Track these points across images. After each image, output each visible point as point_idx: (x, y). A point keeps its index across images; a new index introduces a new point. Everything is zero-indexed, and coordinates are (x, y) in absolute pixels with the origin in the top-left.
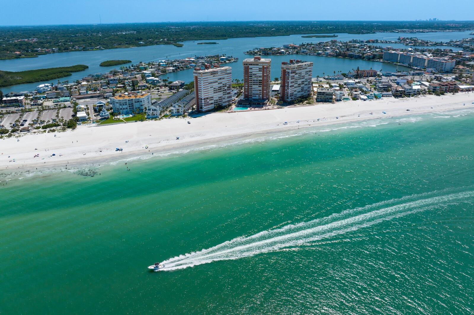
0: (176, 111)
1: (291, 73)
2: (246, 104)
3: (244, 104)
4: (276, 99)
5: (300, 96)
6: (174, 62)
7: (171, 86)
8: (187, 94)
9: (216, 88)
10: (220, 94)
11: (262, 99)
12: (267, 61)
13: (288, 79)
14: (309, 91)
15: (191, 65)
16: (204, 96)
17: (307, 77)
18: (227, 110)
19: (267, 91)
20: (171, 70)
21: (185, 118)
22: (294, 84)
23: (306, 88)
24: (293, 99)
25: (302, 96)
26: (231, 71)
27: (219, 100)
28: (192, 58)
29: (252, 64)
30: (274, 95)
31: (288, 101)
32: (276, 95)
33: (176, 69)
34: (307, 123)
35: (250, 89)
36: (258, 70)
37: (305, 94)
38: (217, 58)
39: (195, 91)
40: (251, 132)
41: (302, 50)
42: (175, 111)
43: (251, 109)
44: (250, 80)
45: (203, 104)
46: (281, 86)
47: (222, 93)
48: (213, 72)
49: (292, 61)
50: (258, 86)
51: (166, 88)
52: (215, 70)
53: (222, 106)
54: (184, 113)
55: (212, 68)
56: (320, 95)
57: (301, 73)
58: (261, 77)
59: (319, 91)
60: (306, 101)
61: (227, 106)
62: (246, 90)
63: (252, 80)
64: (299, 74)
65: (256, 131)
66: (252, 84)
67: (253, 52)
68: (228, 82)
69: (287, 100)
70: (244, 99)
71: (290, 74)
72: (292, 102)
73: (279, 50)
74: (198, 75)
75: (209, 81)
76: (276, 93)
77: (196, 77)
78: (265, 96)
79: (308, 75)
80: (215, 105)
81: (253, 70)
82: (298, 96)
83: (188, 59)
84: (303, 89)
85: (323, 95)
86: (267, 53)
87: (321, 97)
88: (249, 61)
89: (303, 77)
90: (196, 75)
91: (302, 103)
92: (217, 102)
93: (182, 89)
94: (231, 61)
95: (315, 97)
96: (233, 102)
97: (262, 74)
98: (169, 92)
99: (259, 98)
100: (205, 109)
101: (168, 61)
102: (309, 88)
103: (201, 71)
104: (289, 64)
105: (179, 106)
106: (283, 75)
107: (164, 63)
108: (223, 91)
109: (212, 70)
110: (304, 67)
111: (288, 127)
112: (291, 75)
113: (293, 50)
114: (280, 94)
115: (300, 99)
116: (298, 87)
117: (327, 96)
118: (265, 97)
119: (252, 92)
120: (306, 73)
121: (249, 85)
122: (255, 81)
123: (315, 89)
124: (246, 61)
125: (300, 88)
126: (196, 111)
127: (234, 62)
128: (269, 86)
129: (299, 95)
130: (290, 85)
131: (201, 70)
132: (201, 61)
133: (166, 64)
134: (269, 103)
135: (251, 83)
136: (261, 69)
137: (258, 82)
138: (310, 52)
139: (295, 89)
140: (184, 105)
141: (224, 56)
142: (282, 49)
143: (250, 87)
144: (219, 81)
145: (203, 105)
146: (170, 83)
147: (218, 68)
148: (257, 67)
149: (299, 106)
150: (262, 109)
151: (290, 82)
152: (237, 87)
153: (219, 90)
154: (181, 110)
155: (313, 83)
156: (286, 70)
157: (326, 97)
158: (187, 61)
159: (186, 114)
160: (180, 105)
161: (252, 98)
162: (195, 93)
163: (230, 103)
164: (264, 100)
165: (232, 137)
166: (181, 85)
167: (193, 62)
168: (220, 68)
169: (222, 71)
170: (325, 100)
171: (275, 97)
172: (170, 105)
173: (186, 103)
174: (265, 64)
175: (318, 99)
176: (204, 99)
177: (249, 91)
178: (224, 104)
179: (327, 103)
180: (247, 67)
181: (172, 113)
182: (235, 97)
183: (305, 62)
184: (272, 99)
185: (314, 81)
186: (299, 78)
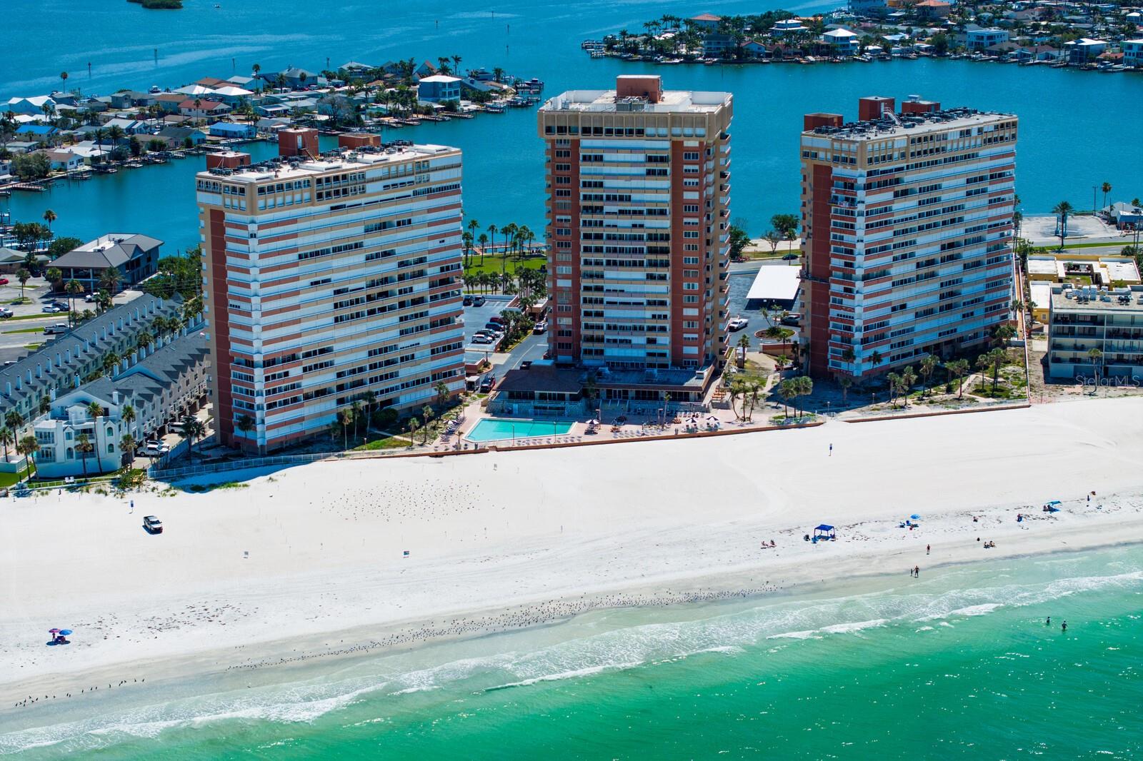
0: (72, 443)
1: (868, 187)
2: (562, 398)
3: (543, 397)
4: (770, 363)
5: (933, 338)
6: (109, 107)
7: (66, 271)
8: (161, 328)
9: (351, 287)
10: (385, 329)
11: (668, 360)
12: (705, 110)
13: (851, 228)
14: (994, 308)
15: (219, 126)
16: (266, 343)
17: (977, 212)
18: (426, 438)
19: (709, 306)
20: (81, 160)
21: (131, 495)
22: (885, 260)
23: (973, 283)
24: (886, 361)
25: (947, 338)
26: (457, 173)
27: (373, 367)
28: (234, 84)
29: (598, 131)
30: (761, 335)
31: (848, 375)
32: (773, 332)
33: (115, 156)
34: (970, 531)
35: (589, 295)
36: (642, 170)
37: (965, 329)
38: (401, 80)
39: (208, 308)
40: (579, 591)
41: (973, 29)
42: (61, 445)
43: (590, 432)
44: (587, 236)
45: (260, 394)
46: (803, 276)
47: (392, 318)
48: (328, 180)
49: (875, 105)
50: (640, 274)
51: (31, 281)
52: (346, 166)
53: (394, 407)
54: (127, 460)
55: (325, 156)
56: (1072, 333)
57: (935, 188)
58: (663, 213)
59: (1065, 305)
60: (972, 377)
61: (429, 411)
62: (564, 301)
63: (599, 237)
64: (925, 197)
65: (611, 586)
66: (598, 263)
67: (645, 42)
68: (435, 244)
69: (844, 366)
70: (549, 363)
71: (861, 194)
72: (876, 383)
73: (818, 27)
74: (228, 201)
75: (299, 241)
76: (775, 317)
77: (217, 217)
78: (691, 343)
79: (984, 200)
80: (341, 401)
81: (606, 170)
82: (919, 341)
83: (208, 91)
84: (951, 294)
85: (1092, 334)
86: (739, 51)
87: (1076, 348)
88: (583, 108)
89: (948, 217)
90: (214, 200)
91: (949, 390)
92: (360, 383)
93: (140, 288)
94: (490, 99)
95: (1040, 346)
96: (471, 386)
97: (667, 197)
98: (47, 313)
99: (650, 354)
100: (270, 428)
101: (69, 101)
102: (997, 284)
103: (248, 176)
104: (852, 127)
105: (94, 412)
106: (816, 197)
107: (43, 118)
108: (402, 305)
109: (325, 165)
110: (955, 146)
111: (838, 558)
112: (867, 199)
113: (909, 32)
114: (795, 324)
115: (929, 360)
116: (918, 278)
117: (1115, 342)
118: (694, 350)
119: (600, 314)
120: (974, 187)
121: (583, 268)
122: (621, 238)
123: (1041, 295)
124: (565, 104)
125: (934, 285)
126: (211, 444)
127: (513, 105)
128: (722, 277)
129: (927, 332)
130: (862, 264)
131: (252, 168)
132: (293, 100)
133: (52, 123)
134: (718, 388)
135: (593, 257)
136: (663, 160)
137: (645, 245)
138: (1024, 44)
139: (897, 296)
140: (127, 401)
141: (444, 71)
142: (841, 22)
143: (585, 282)
144: (376, 241)
145: (259, 400)
146: (64, 247)
147: (370, 158)
148: (632, 150)
149: (924, 409)
150: (671, 429)
151: (860, 248)
152: (507, 278)
153: (370, 298)
154: (107, 438)
155: (1032, 250)
156: (829, 169)
157: (1110, 348)
158: (198, 104)
159: (139, 463)
160: (102, 403)
161: (601, 352)
162: (210, 321)
163: (451, 387)
164: (686, 366)
165: (438, 627)
166: (128, 265)
167: (238, 105)
168: (384, 156)
169: (394, 178)
170: (1106, 370)
171: (766, 350)
172: (36, 403)
173: (140, 385)
174: (688, 131)
175: (1057, 360)
176: (268, 363)
177: (585, 308)
178: (406, 399)
179: (1119, 390)
180: (568, 146)
181: (47, 456)
182: (490, 347)
183: (966, 112)
184: (741, 364)
185: (1037, 240)
186: (924, 222)
